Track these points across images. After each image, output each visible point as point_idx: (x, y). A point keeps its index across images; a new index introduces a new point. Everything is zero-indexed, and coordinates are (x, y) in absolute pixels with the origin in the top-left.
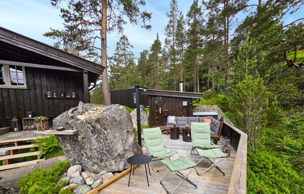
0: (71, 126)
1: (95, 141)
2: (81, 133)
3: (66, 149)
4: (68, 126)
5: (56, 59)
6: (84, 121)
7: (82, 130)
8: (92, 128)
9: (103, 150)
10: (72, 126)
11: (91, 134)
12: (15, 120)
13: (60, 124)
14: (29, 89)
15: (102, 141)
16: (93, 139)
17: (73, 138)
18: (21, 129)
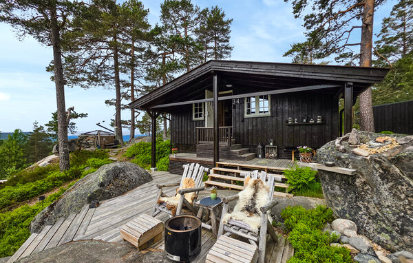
0: (344, 162)
1: (387, 193)
2: (362, 175)
3: (332, 191)
4: (340, 161)
5: (311, 77)
6: (368, 158)
7: (363, 171)
8: (381, 171)
9: (406, 213)
10: (347, 162)
11: (379, 179)
12: (260, 146)
13: (328, 157)
14: (272, 116)
15: (403, 196)
16: (384, 188)
17: (347, 181)
18: (263, 157)
